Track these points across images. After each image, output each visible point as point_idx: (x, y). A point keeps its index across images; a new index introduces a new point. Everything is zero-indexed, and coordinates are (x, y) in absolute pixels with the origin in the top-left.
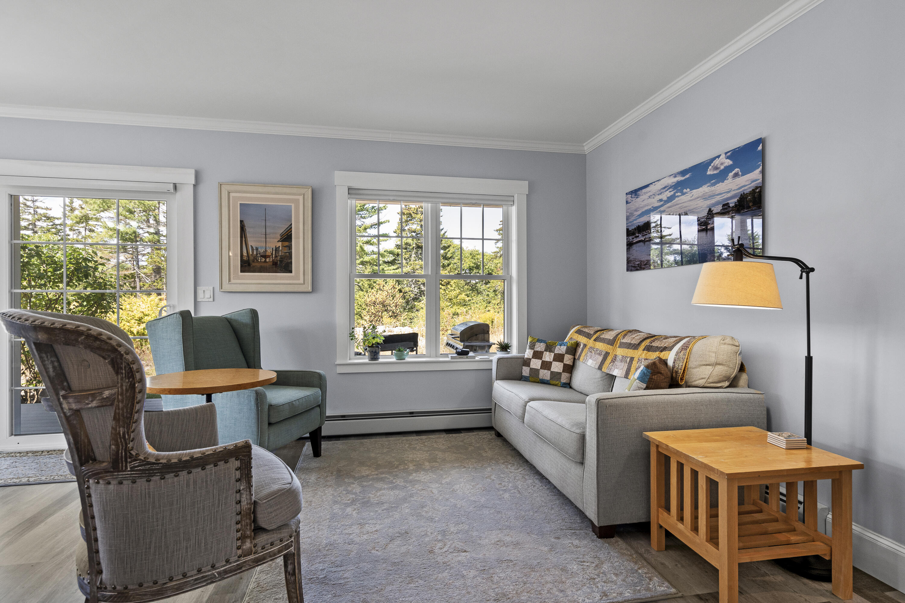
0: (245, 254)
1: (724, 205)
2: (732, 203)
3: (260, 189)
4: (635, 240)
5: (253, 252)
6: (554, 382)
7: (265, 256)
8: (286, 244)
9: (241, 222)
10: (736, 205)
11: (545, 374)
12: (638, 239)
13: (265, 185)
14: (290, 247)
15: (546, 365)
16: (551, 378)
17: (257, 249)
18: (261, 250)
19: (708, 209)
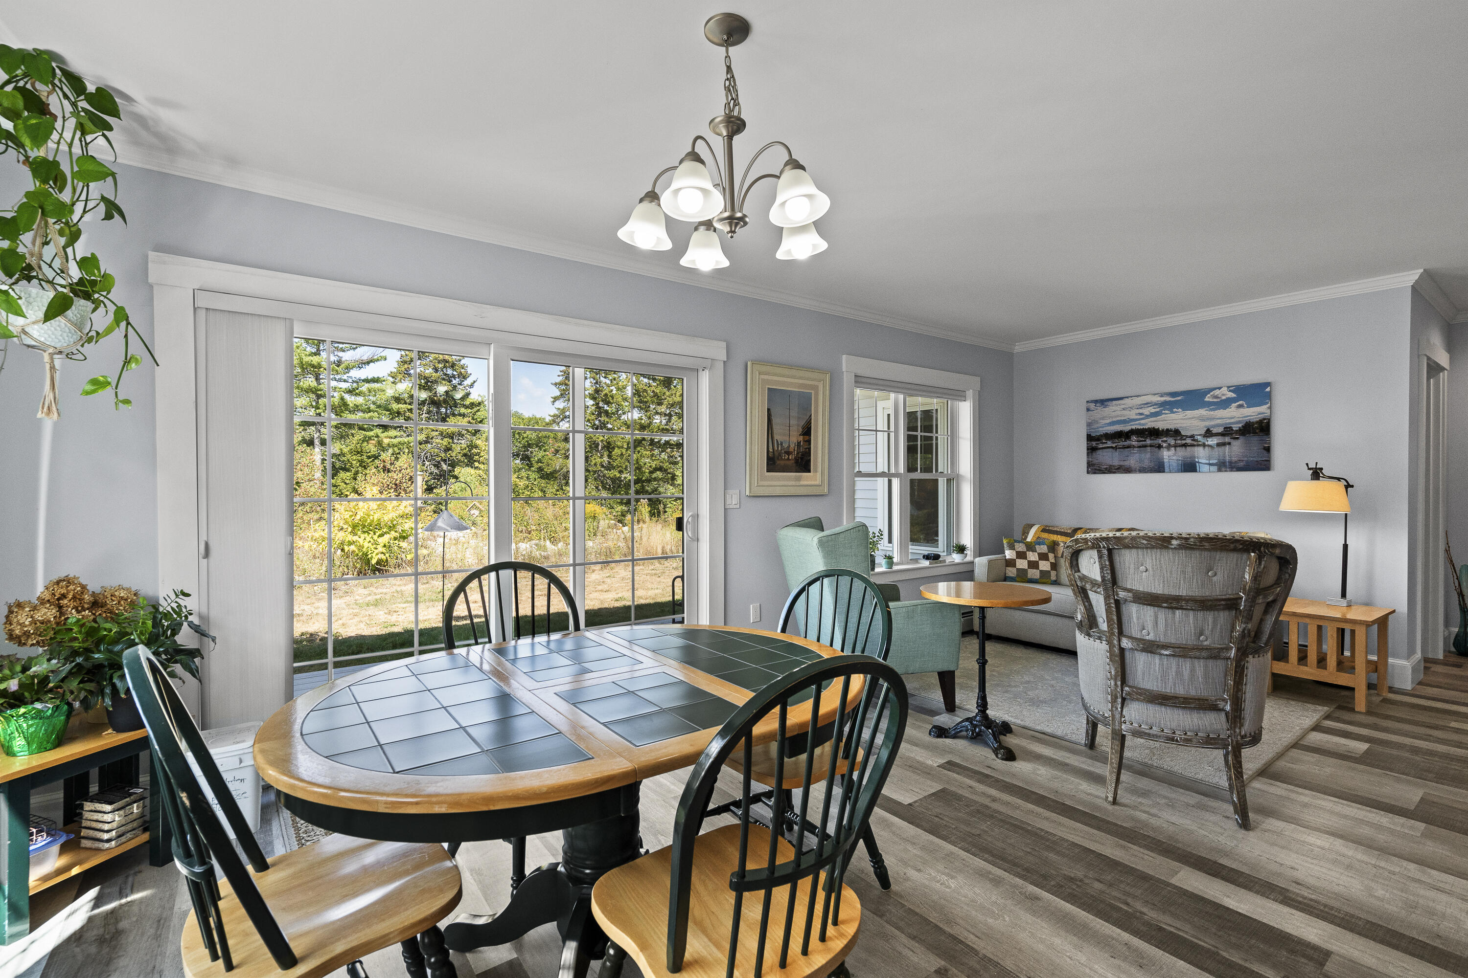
0: (771, 450)
1: (1225, 428)
2: (1236, 427)
3: (787, 372)
4: (1101, 446)
5: (778, 447)
6: (1044, 580)
7: (788, 453)
8: (807, 438)
9: (769, 410)
10: (1240, 430)
11: (1034, 574)
12: (1104, 446)
13: (791, 366)
14: (809, 442)
15: (1033, 565)
16: (1041, 577)
17: (782, 444)
18: (785, 445)
19: (1206, 429)
